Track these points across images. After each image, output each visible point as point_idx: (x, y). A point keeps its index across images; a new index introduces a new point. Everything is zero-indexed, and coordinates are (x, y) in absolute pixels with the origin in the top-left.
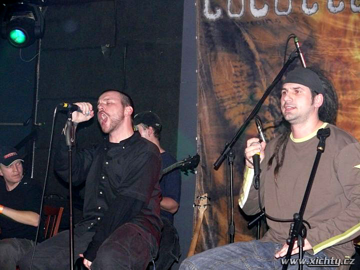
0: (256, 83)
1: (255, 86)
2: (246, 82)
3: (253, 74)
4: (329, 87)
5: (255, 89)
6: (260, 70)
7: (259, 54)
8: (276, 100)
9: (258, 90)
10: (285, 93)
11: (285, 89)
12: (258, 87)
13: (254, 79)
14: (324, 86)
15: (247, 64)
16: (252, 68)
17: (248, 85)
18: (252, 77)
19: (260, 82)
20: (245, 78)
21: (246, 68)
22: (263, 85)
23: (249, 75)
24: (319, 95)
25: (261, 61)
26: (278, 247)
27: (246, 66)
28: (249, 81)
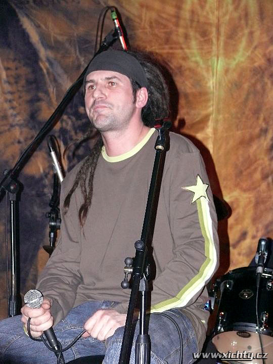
0: (41, 95)
1: (39, 100)
2: (24, 93)
3: (36, 81)
4: (154, 77)
5: (38, 104)
6: (47, 76)
7: (46, 49)
8: (72, 121)
9: (43, 105)
10: (92, 87)
11: (92, 81)
12: (44, 100)
13: (38, 89)
14: (148, 75)
15: (26, 64)
16: (34, 72)
17: (28, 97)
18: (34, 86)
19: (47, 92)
20: (23, 87)
21: (24, 71)
22: (50, 99)
23: (29, 83)
24: (142, 89)
25: (48, 60)
26: (105, 305)
27: (24, 68)
28: (28, 91)
